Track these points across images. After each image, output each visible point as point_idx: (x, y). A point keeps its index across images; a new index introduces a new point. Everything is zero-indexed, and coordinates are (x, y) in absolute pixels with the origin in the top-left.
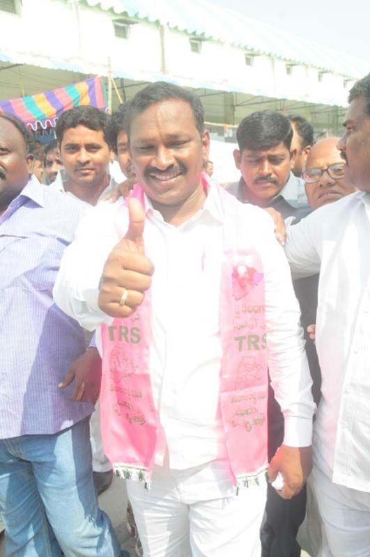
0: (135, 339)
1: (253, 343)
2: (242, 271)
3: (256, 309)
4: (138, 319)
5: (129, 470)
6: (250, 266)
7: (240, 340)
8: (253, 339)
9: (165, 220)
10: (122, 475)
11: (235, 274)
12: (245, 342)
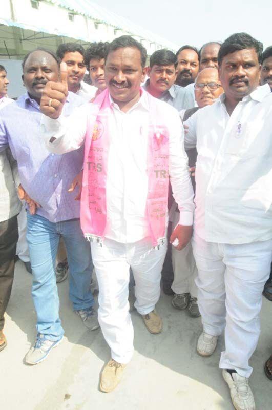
0: (99, 169)
1: (163, 174)
2: (158, 136)
3: (165, 156)
4: (101, 159)
5: (92, 237)
6: (162, 133)
7: (157, 172)
8: (163, 172)
9: (120, 109)
10: (89, 240)
11: (155, 137)
12: (159, 173)
